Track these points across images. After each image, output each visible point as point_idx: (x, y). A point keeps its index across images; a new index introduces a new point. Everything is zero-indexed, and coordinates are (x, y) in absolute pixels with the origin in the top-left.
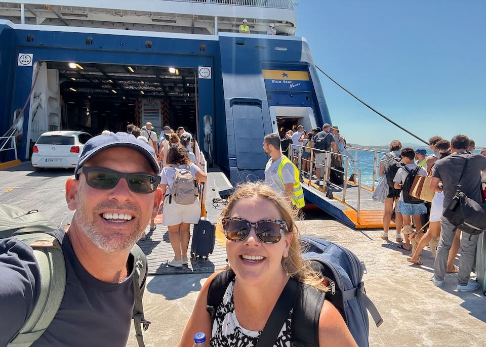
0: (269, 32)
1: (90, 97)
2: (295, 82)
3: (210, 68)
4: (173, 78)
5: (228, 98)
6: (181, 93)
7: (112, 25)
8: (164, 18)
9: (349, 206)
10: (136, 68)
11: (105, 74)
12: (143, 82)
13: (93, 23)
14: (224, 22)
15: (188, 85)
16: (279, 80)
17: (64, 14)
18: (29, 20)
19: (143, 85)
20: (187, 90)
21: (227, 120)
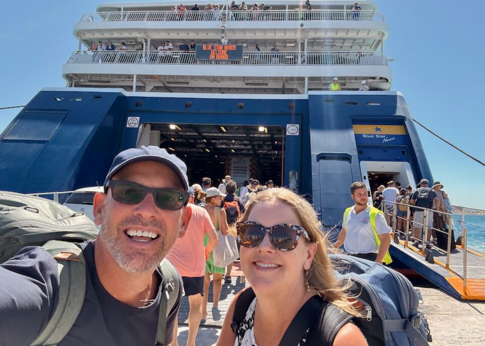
0: (361, 89)
1: (186, 156)
2: (389, 136)
3: (298, 126)
4: (262, 136)
5: (315, 153)
6: (269, 151)
7: (210, 90)
8: (256, 82)
9: (454, 272)
10: (228, 128)
11: (200, 134)
12: (233, 141)
13: (193, 90)
14: (314, 82)
15: (276, 142)
16: (371, 135)
17: (168, 83)
18: (139, 88)
19: (234, 144)
20: (276, 148)
21: (312, 174)
